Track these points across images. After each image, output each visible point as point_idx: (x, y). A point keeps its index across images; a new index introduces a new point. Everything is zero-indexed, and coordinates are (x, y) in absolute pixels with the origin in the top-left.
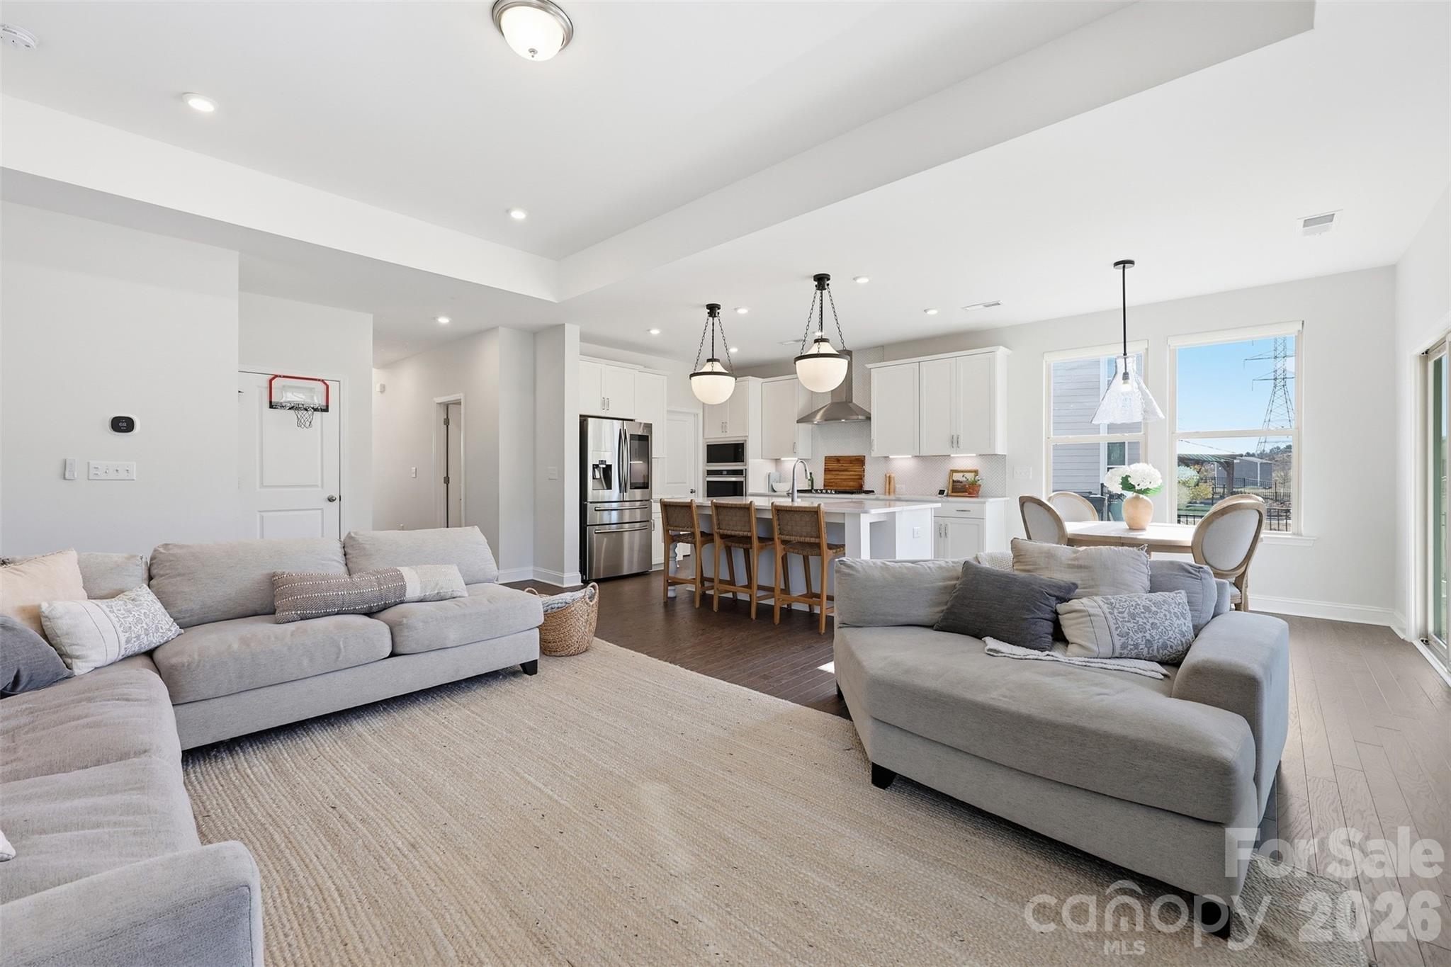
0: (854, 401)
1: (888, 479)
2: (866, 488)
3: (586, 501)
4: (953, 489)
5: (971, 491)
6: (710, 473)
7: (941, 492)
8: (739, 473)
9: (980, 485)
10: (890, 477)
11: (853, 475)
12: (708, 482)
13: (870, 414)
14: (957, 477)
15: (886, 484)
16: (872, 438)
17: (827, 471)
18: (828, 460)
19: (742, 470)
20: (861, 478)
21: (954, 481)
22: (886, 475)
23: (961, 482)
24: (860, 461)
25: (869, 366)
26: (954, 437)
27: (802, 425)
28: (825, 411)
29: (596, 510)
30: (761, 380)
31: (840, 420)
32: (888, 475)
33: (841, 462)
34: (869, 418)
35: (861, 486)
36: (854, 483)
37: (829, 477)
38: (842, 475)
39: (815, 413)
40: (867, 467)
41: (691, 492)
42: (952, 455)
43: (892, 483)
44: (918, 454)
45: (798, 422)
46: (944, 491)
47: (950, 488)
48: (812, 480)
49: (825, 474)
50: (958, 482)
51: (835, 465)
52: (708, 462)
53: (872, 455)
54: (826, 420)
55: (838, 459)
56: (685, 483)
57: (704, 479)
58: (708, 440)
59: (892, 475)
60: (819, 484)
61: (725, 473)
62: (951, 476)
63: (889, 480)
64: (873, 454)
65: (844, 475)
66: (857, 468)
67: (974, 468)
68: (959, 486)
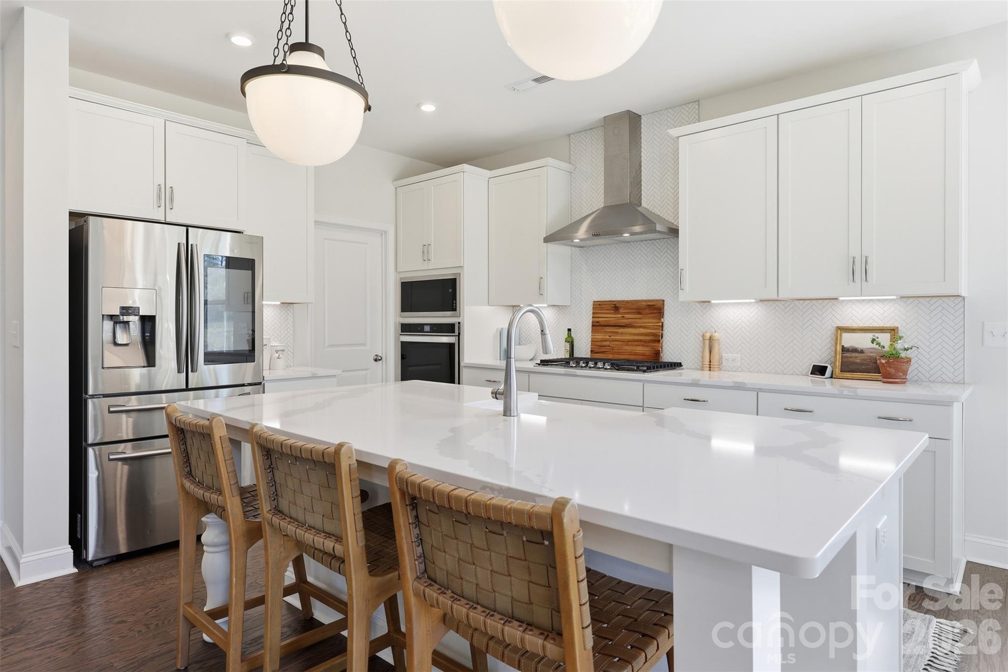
0: (644, 204)
1: (707, 342)
2: (667, 356)
3: (86, 393)
4: (843, 363)
5: (892, 371)
6: (406, 328)
7: (819, 370)
8: (449, 329)
9: (909, 361)
10: (711, 339)
11: (642, 334)
12: (402, 342)
13: (678, 227)
14: (849, 340)
15: (703, 352)
16: (681, 266)
17: (596, 326)
18: (599, 306)
19: (453, 325)
20: (657, 339)
21: (844, 349)
22: (703, 336)
23: (862, 352)
24: (656, 309)
25: (674, 132)
26: (858, 261)
27: (553, 247)
28: (592, 222)
29: (110, 412)
30: (487, 173)
31: (620, 233)
32: (708, 335)
33: (621, 311)
34: (674, 232)
35: (657, 354)
36: (646, 349)
37: (600, 336)
38: (622, 334)
39: (574, 226)
40: (670, 320)
41: (376, 360)
42: (841, 299)
43: (715, 351)
44: (775, 297)
45: (547, 240)
46: (827, 367)
47: (838, 364)
48: (571, 342)
49: (592, 331)
50: (855, 350)
51: (611, 317)
52: (402, 312)
53: (681, 299)
54: (594, 235)
55: (615, 306)
56: (364, 345)
57: (397, 338)
58: (403, 275)
59: (717, 336)
60: (583, 349)
61: (427, 328)
62: (837, 339)
63: (710, 343)
64: (683, 297)
65: (628, 334)
66: (649, 321)
67: (888, 324)
68: (858, 358)
